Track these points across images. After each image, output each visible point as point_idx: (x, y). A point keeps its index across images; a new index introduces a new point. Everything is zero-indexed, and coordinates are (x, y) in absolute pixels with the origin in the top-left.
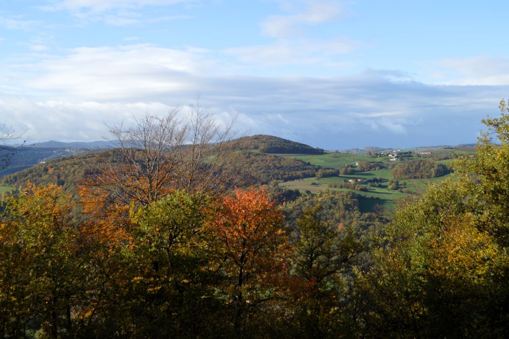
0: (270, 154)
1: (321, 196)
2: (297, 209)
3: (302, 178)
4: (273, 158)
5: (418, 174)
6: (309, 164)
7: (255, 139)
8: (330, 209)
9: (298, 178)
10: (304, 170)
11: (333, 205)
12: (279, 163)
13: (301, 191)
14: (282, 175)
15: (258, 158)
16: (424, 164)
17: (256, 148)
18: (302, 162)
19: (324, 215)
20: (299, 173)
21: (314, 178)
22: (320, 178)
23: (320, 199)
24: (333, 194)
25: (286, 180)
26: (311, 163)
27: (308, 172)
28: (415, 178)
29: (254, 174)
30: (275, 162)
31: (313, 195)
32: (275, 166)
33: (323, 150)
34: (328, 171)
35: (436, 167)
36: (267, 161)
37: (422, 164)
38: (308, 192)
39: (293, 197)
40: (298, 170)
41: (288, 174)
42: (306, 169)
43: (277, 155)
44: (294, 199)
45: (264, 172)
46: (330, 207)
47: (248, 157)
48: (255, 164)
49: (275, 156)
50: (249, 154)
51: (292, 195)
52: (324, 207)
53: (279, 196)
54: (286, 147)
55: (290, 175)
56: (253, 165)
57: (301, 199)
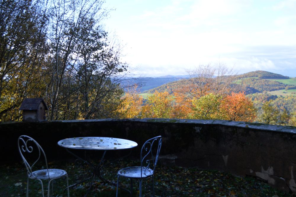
0: (263, 79)
1: (287, 98)
2: (276, 104)
3: (279, 90)
4: (264, 81)
6: (282, 83)
7: (257, 72)
8: (292, 104)
9: (276, 90)
10: (279, 86)
11: (293, 102)
12: (268, 83)
13: (278, 96)
14: (269, 88)
15: (258, 81)
17: (257, 76)
18: (279, 82)
19: (289, 107)
20: (277, 87)
21: (284, 90)
22: (287, 90)
23: (287, 99)
24: (293, 97)
25: (271, 91)
26: (283, 83)
27: (281, 87)
29: (256, 88)
30: (266, 83)
31: (283, 98)
32: (266, 85)
33: (289, 77)
34: (291, 87)
36: (262, 82)
38: (281, 96)
39: (274, 98)
40: (276, 86)
41: (272, 88)
42: (280, 86)
43: (267, 79)
44: (274, 99)
45: (261, 87)
46: (292, 103)
47: (253, 81)
48: (256, 84)
49: (266, 80)
50: (254, 79)
51: (274, 97)
52: (289, 103)
53: (267, 98)
54: (271, 76)
55: (273, 89)
56: (255, 84)
57: (278, 99)
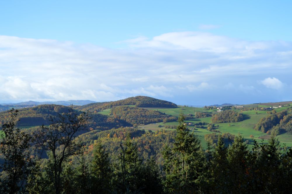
0: (140, 108)
1: (157, 134)
2: (140, 142)
3: (157, 122)
4: (141, 110)
5: (227, 120)
6: (164, 114)
7: (136, 98)
8: (160, 142)
10: (159, 117)
11: (162, 139)
12: (144, 113)
13: (146, 131)
14: (145, 121)
15: (132, 110)
16: (231, 113)
17: (134, 104)
18: (159, 112)
19: (156, 145)
20: (156, 119)
21: (162, 123)
22: (165, 123)
23: (156, 136)
24: (165, 132)
25: (146, 124)
26: (166, 114)
28: (225, 122)
29: (127, 120)
30: (142, 113)
31: (153, 133)
32: (142, 115)
33: (176, 105)
34: (170, 118)
35: (238, 116)
36: (137, 112)
37: (230, 113)
38: (150, 131)
39: (140, 134)
40: (155, 118)
41: (149, 120)
42: (160, 117)
43: (144, 108)
44: (141, 136)
45: (134, 119)
47: (125, 110)
48: (130, 114)
49: (143, 109)
50: (127, 108)
52: (157, 140)
53: (130, 134)
54: (153, 103)
55: (150, 121)
56: (128, 115)
57: (144, 135)
